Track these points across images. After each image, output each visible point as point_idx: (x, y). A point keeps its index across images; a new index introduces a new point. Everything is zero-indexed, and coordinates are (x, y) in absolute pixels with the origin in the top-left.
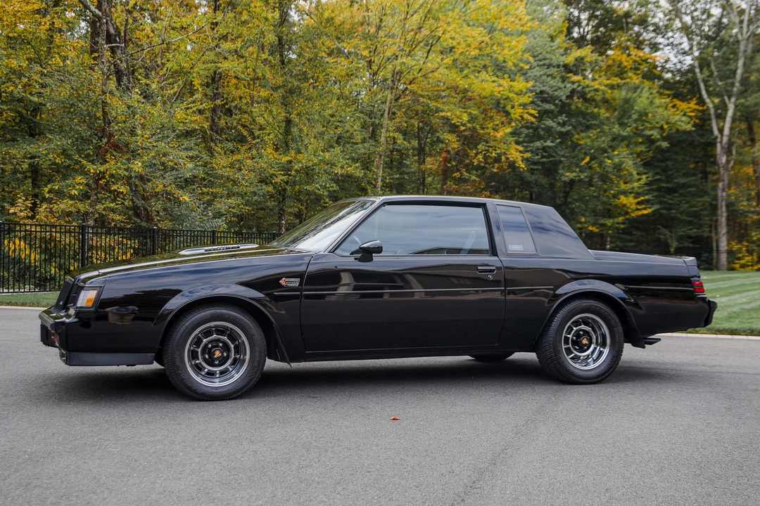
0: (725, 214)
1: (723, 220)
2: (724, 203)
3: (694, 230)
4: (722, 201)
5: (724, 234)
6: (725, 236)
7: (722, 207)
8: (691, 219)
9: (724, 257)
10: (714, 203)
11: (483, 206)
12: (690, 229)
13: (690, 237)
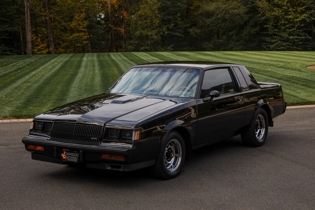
0: (29, 17)
1: (28, 21)
2: (28, 10)
3: (11, 28)
4: (27, 9)
5: (29, 30)
6: (30, 31)
7: (27, 12)
8: (8, 20)
9: (29, 45)
10: (22, 9)
11: (229, 68)
12: (7, 27)
13: (7, 32)
